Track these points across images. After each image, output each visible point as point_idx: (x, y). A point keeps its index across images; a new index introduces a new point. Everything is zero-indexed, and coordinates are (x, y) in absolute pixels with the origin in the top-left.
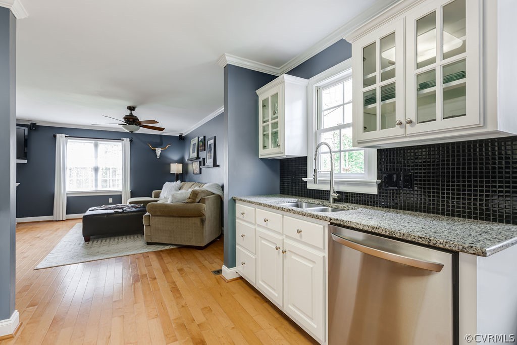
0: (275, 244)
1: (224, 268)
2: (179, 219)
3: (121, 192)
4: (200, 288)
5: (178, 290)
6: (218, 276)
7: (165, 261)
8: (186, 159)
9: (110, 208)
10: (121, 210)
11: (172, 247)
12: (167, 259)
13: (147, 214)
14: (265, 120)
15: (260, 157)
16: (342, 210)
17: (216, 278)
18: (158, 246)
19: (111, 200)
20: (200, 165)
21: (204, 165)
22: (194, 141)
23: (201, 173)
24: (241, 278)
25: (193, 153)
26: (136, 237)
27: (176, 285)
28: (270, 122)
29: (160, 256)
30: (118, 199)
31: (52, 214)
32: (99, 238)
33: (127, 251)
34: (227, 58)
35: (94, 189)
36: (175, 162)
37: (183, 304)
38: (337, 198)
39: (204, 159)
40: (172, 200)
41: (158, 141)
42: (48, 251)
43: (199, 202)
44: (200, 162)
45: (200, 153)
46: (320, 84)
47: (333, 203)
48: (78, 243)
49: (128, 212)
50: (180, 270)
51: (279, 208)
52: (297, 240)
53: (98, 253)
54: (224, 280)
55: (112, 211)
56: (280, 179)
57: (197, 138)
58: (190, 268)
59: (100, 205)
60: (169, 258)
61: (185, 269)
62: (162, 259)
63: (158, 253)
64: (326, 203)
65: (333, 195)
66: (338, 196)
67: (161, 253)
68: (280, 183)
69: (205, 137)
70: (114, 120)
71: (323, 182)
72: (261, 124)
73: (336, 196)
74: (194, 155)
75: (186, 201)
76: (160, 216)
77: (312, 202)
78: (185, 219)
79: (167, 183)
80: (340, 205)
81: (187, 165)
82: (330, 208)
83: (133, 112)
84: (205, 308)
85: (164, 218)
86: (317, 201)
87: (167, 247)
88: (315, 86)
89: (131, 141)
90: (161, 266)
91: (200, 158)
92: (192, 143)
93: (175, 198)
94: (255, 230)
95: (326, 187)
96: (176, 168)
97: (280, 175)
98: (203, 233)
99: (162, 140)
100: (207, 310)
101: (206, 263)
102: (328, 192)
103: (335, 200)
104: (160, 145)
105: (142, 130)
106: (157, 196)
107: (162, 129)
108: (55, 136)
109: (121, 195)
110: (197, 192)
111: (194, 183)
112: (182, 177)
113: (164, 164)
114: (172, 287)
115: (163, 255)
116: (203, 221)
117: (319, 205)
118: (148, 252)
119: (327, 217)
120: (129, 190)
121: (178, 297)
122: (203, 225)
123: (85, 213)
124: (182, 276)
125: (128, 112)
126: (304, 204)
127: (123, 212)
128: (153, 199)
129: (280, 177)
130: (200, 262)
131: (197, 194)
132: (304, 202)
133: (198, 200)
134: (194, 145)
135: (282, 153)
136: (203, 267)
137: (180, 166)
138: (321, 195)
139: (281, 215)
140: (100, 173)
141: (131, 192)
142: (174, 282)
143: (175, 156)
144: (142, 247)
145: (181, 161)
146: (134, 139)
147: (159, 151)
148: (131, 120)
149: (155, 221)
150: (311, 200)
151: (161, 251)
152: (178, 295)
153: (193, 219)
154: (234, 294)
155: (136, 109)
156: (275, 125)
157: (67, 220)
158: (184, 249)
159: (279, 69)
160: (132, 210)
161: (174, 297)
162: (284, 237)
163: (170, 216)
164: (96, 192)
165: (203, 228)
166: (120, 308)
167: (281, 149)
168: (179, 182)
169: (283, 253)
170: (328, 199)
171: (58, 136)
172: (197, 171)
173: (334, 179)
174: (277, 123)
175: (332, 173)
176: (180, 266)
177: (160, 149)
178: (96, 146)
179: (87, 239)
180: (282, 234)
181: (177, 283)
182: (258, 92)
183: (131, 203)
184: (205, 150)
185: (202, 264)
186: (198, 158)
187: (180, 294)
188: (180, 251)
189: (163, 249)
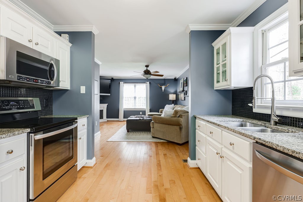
0: (217, 150)
1: (189, 159)
2: (167, 126)
3: (145, 109)
4: (173, 167)
5: (160, 166)
6: (185, 163)
7: (159, 148)
8: (178, 91)
9: (138, 117)
10: (142, 118)
11: (164, 141)
12: (160, 147)
13: (153, 121)
14: (218, 63)
15: (215, 89)
16: (281, 132)
17: (183, 164)
18: (157, 139)
19: (141, 113)
20: (184, 95)
21: (186, 95)
22: (182, 81)
23: (185, 100)
24: (199, 168)
25: (181, 88)
26: (149, 133)
27: (160, 163)
28: (221, 63)
29: (157, 145)
30: (144, 113)
31: (118, 118)
32: (133, 131)
33: (143, 139)
34: (190, 27)
35: (134, 107)
36: (171, 94)
37: (161, 174)
38: (277, 121)
39: (186, 91)
40: (165, 115)
41: (163, 82)
42: (113, 134)
43: (179, 117)
44: (184, 93)
45: (185, 88)
46: (264, 28)
47: (273, 125)
48: (124, 132)
49: (145, 120)
50: (165, 155)
51: (219, 125)
52: (231, 150)
53: (130, 138)
54: (188, 166)
55: (138, 118)
56: (232, 104)
57: (183, 79)
58: (170, 155)
59: (134, 115)
60: (161, 147)
61: (168, 154)
62: (158, 146)
63: (156, 143)
64: (267, 124)
65: (274, 118)
66: (279, 120)
67: (158, 143)
68: (232, 107)
69: (187, 78)
70: (139, 73)
71: (266, 107)
72: (215, 66)
73: (277, 119)
74: (182, 89)
75: (172, 116)
76: (158, 123)
77: (255, 123)
78: (171, 126)
79: (167, 105)
80: (280, 128)
81: (178, 95)
82: (269, 129)
83: (148, 68)
84: (171, 180)
85: (160, 124)
86: (260, 123)
87: (162, 141)
88: (260, 30)
89: (150, 83)
90: (156, 150)
91: (184, 91)
92: (181, 82)
93: (166, 114)
94: (206, 138)
95: (268, 112)
96: (172, 97)
97: (232, 101)
98: (181, 136)
99: (165, 82)
100: (173, 182)
101: (180, 154)
102: (269, 116)
103: (276, 123)
104: (164, 84)
105: (152, 77)
106: (161, 112)
107: (162, 76)
108: (119, 83)
109: (145, 111)
110: (177, 111)
111: (180, 105)
112: (175, 102)
113: (165, 95)
114: (158, 163)
115: (159, 145)
116: (181, 129)
117: (261, 125)
118: (152, 142)
119: (252, 136)
120: (149, 108)
121: (159, 170)
122: (181, 131)
123: (128, 118)
124: (165, 159)
125: (145, 68)
126: (248, 124)
127: (143, 120)
128: (160, 114)
129: (232, 103)
130: (177, 152)
131: (177, 112)
132: (249, 122)
133: (178, 116)
134: (182, 83)
135: (229, 85)
136: (178, 156)
137: (175, 96)
138: (265, 118)
139: (221, 130)
140: (137, 99)
141: (150, 109)
142: (160, 161)
143: (172, 90)
144: (150, 139)
145: (176, 93)
146: (151, 82)
147: (163, 88)
148: (147, 72)
149: (156, 125)
150: (255, 122)
151: (158, 142)
152: (160, 169)
153: (175, 126)
154: (192, 177)
155: (149, 66)
156: (224, 66)
157: (124, 121)
158: (170, 143)
159: (231, 24)
160: (147, 119)
161: (157, 169)
162: (223, 147)
163: (163, 124)
164: (135, 109)
165: (181, 132)
166: (131, 167)
167: (228, 83)
168: (173, 105)
169: (221, 158)
170: (269, 121)
171: (121, 82)
172: (183, 99)
173: (275, 105)
174: (225, 64)
175: (273, 100)
176: (165, 152)
177: (164, 87)
178: (135, 86)
179: (128, 131)
180: (222, 144)
181: (161, 162)
182: (213, 44)
183: (148, 115)
184: (187, 86)
185: (178, 154)
186: (183, 91)
187: (161, 168)
188: (168, 144)
189: (159, 141)
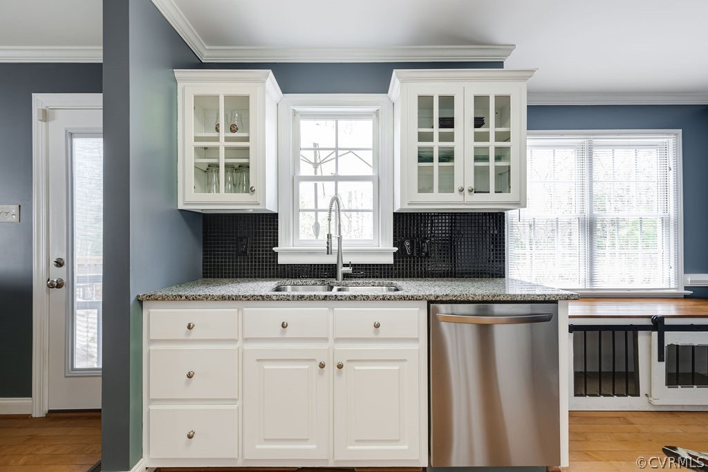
15: (181, 207)
28: (223, 143)
52: (367, 339)
64: (330, 281)
65: (342, 270)
68: (204, 258)
72: (191, 142)
73: (349, 270)
88: (292, 108)
135: (259, 204)
159: (207, 47)
167: (257, 197)
169: (340, 368)
173: (343, 248)
175: (340, 239)
182: (179, 74)
